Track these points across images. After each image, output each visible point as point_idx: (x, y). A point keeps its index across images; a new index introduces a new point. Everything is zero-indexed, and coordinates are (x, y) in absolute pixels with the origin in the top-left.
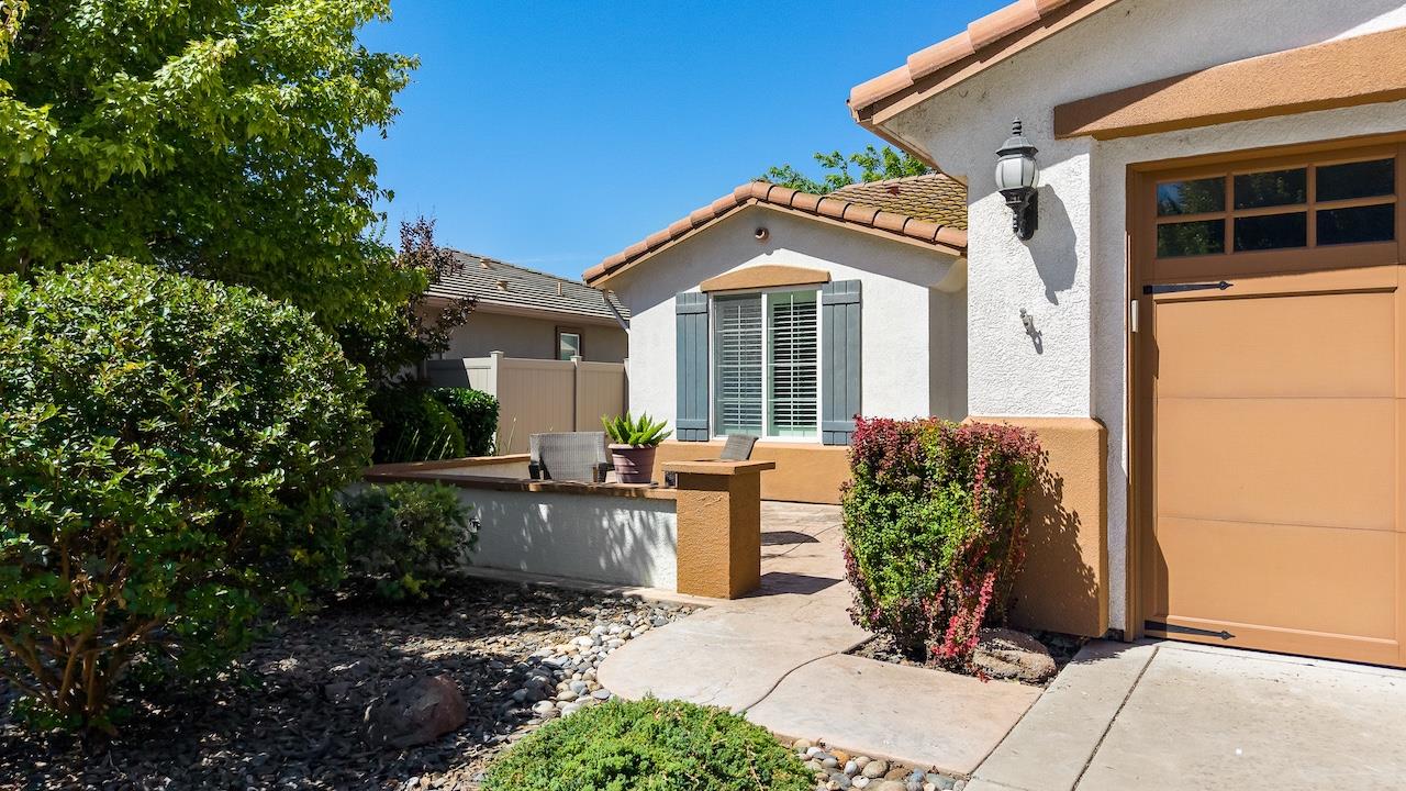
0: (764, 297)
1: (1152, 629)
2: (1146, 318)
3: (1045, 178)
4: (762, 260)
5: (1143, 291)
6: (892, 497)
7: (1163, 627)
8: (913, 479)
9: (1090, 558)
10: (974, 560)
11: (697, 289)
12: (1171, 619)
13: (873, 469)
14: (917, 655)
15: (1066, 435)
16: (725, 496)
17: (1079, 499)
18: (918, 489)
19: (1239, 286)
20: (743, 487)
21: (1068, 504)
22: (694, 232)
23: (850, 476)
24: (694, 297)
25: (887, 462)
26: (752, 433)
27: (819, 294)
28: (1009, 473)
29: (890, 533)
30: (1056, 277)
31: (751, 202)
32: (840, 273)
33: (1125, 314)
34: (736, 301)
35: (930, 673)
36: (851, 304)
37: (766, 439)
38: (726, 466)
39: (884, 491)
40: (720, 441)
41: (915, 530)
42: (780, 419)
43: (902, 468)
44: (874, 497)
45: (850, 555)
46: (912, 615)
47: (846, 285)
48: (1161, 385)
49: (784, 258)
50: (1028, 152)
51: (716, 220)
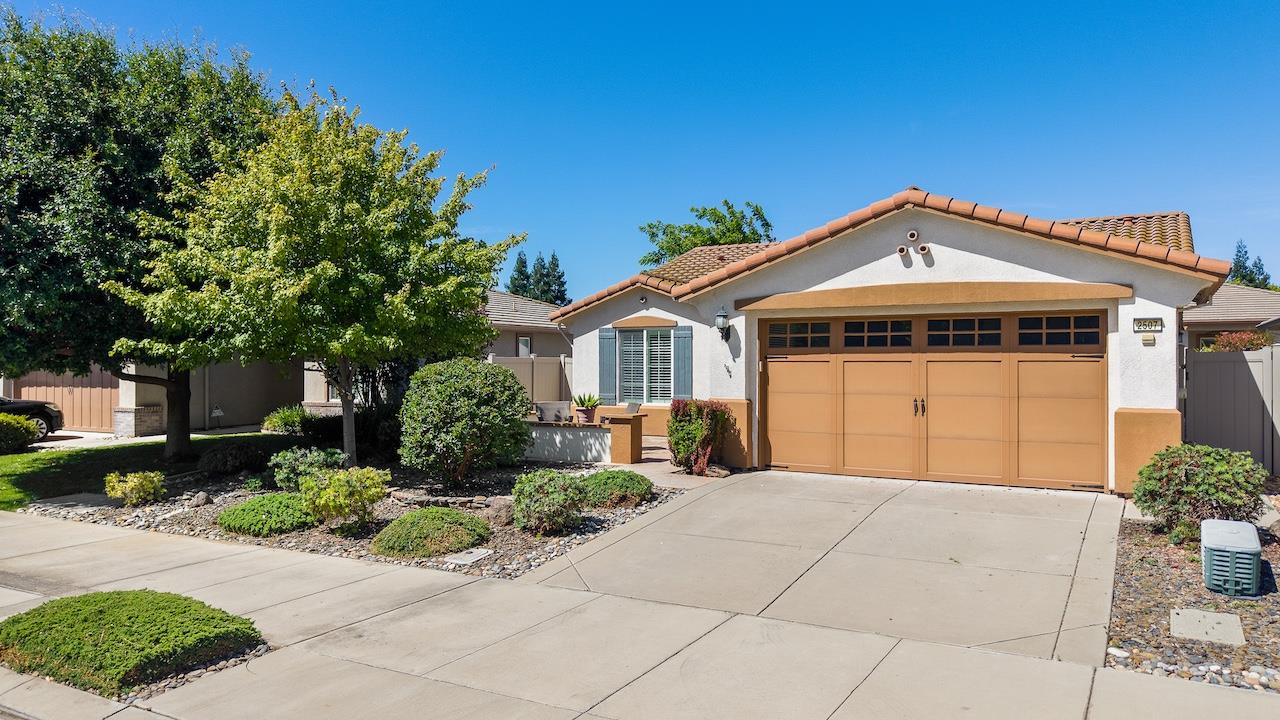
0: (645, 332)
1: (767, 467)
2: (765, 367)
3: (731, 322)
4: (643, 313)
5: (764, 359)
6: (682, 424)
7: (770, 466)
8: (688, 418)
9: (744, 443)
10: (705, 442)
11: (610, 326)
12: (773, 463)
13: (677, 415)
14: (691, 473)
15: (737, 404)
16: (630, 426)
17: (741, 425)
18: (690, 421)
19: (790, 358)
20: (636, 423)
21: (738, 426)
22: (608, 298)
23: (671, 418)
24: (608, 330)
25: (681, 413)
26: (638, 402)
27: (672, 331)
28: (716, 416)
29: (681, 434)
30: (735, 354)
31: (638, 285)
32: (683, 322)
33: (758, 366)
34: (631, 333)
35: (694, 477)
36: (687, 338)
37: (645, 404)
38: (630, 416)
39: (680, 421)
40: (624, 405)
41: (688, 434)
42: (652, 395)
43: (684, 415)
44: (677, 424)
45: (669, 442)
46: (688, 459)
47: (684, 328)
48: (771, 388)
49: (655, 313)
50: (725, 317)
51: (620, 293)
